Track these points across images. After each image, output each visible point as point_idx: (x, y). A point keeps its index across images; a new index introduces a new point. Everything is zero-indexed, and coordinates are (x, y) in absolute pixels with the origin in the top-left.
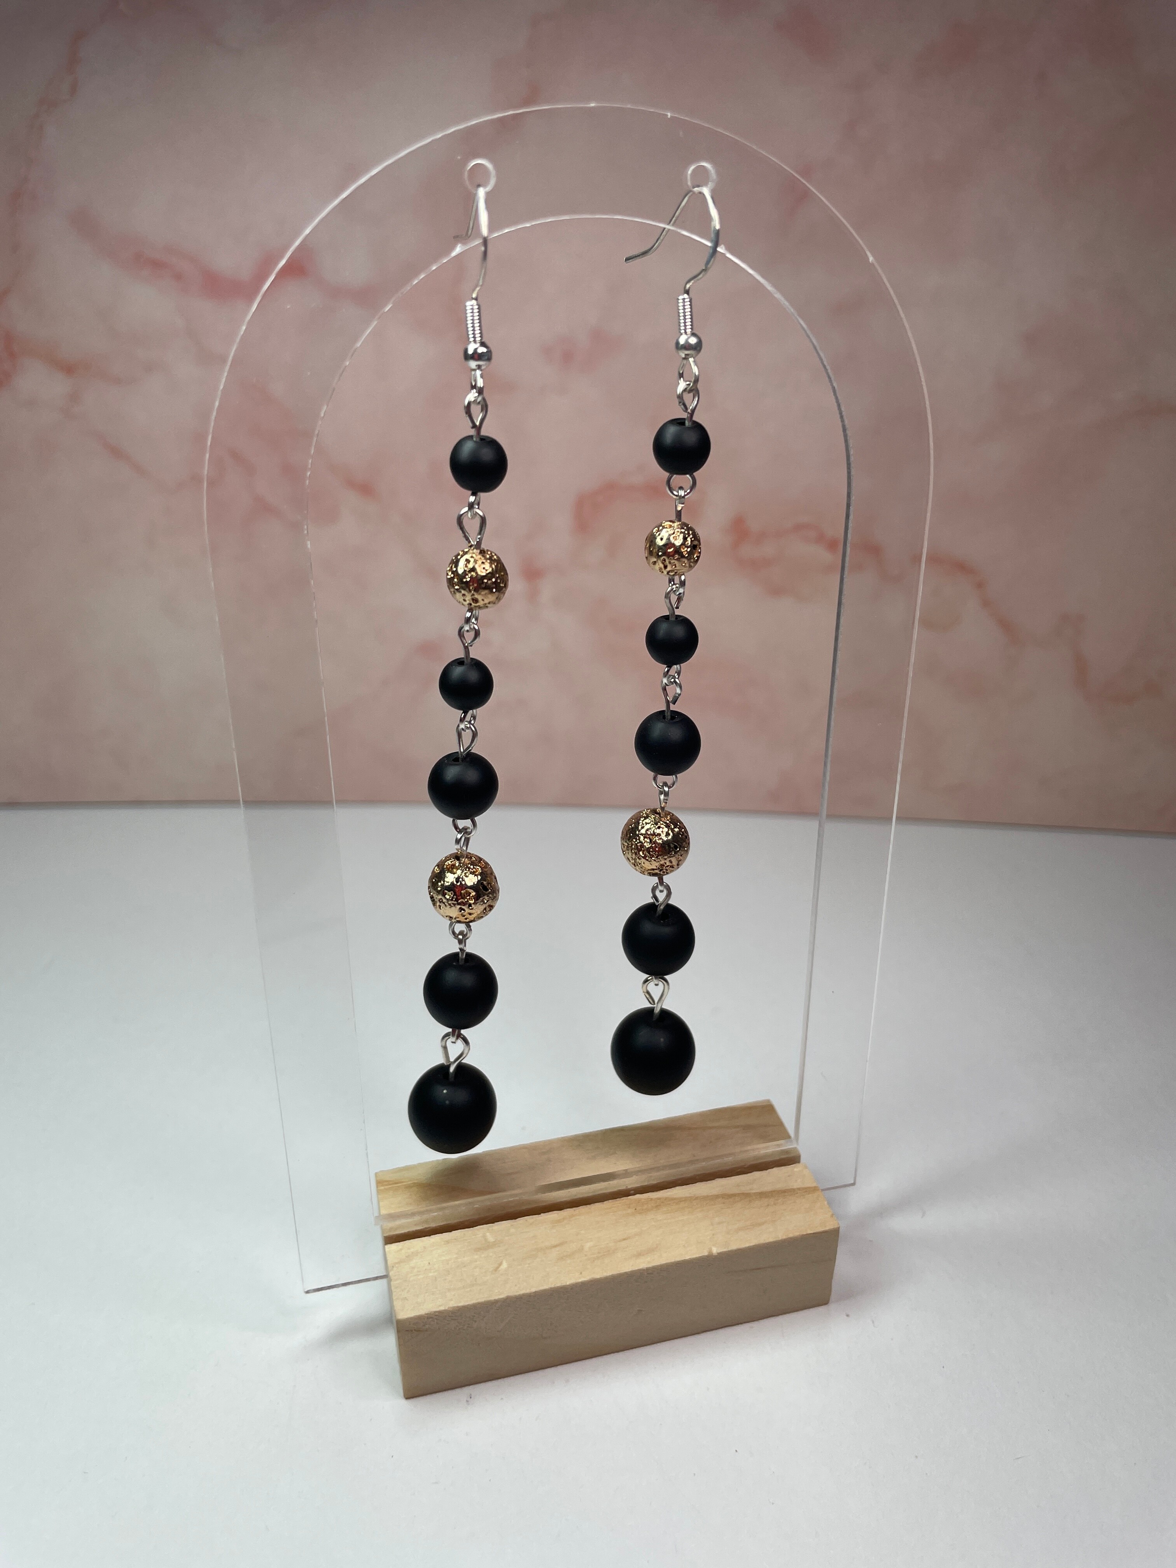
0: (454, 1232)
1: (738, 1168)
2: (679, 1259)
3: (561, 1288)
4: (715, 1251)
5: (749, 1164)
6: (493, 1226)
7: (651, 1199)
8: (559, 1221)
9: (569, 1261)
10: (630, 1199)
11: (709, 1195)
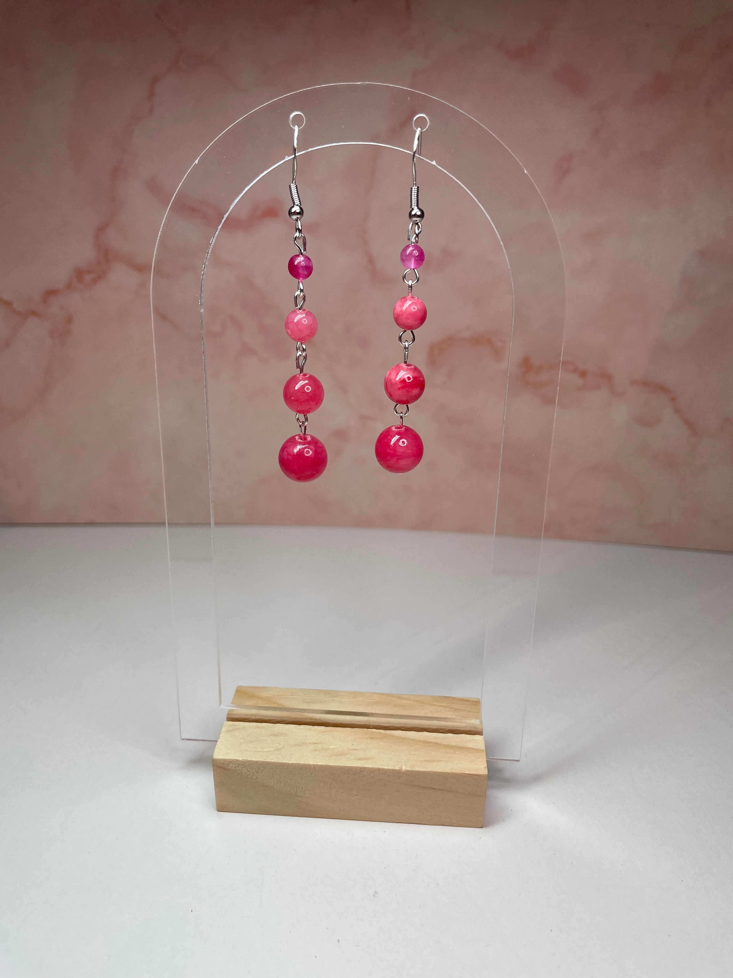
0: (263, 723)
1: (442, 729)
2: (380, 767)
3: (308, 765)
4: (404, 768)
5: (449, 729)
6: (285, 725)
7: (381, 733)
8: (324, 732)
9: (317, 752)
10: (368, 730)
11: (416, 739)
